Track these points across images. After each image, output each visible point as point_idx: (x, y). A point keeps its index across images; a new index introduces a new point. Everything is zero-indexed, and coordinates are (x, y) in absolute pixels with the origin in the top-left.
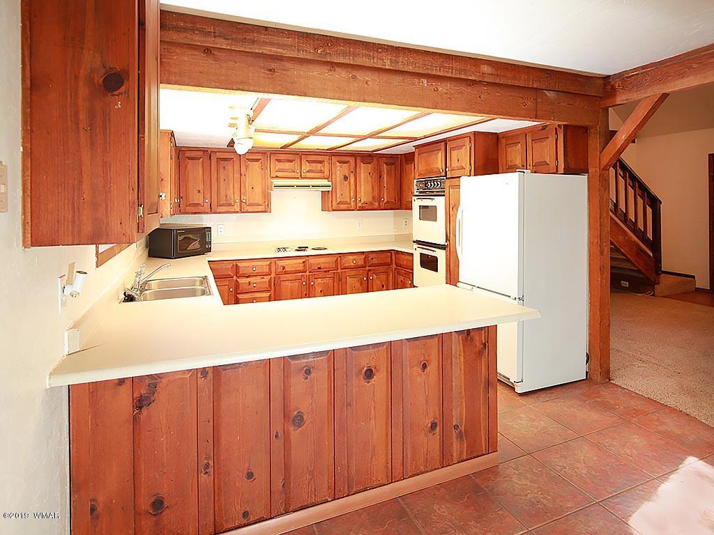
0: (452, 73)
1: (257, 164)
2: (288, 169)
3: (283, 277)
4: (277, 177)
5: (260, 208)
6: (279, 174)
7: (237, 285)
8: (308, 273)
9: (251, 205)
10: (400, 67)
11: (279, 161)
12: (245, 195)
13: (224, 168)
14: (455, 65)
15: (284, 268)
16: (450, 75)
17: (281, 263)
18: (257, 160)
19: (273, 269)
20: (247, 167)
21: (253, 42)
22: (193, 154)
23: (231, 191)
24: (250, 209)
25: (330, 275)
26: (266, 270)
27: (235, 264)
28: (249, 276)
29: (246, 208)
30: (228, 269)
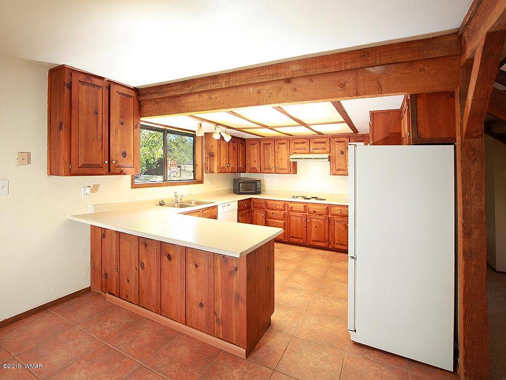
0: (266, 78)
1: (284, 146)
2: (302, 148)
3: (291, 213)
4: (295, 153)
5: (286, 172)
6: (296, 151)
7: (266, 214)
8: (307, 214)
9: (281, 169)
10: (232, 85)
11: (296, 143)
12: (278, 163)
13: (267, 149)
14: (268, 72)
15: (292, 208)
16: (265, 80)
17: (290, 205)
18: (284, 143)
19: (286, 207)
20: (278, 148)
21: (166, 92)
22: (253, 142)
23: (271, 161)
24: (280, 172)
25: (322, 217)
26: (282, 207)
27: (266, 201)
28: (273, 210)
29: (278, 171)
30: (262, 204)
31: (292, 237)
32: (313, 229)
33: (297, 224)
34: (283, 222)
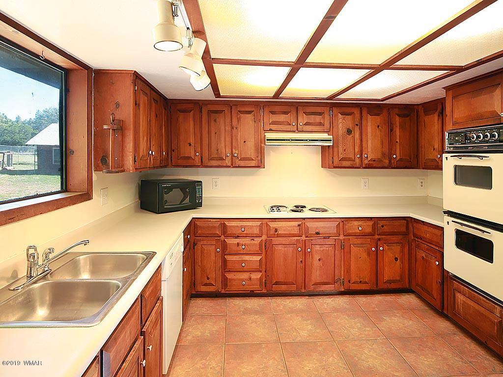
1: (249, 116)
2: (283, 122)
3: (276, 240)
4: (270, 130)
5: (253, 163)
6: (273, 127)
7: (224, 246)
8: (304, 238)
9: (243, 159)
11: (273, 113)
12: (237, 148)
13: (215, 121)
15: (276, 230)
17: (273, 225)
18: (249, 112)
19: (265, 230)
20: (239, 120)
22: (185, 106)
23: (223, 145)
24: (242, 163)
25: (331, 241)
26: (256, 231)
27: (223, 223)
28: (238, 237)
29: (238, 163)
30: (215, 227)
31: (277, 283)
32: (316, 263)
33: (285, 259)
34: (258, 258)
